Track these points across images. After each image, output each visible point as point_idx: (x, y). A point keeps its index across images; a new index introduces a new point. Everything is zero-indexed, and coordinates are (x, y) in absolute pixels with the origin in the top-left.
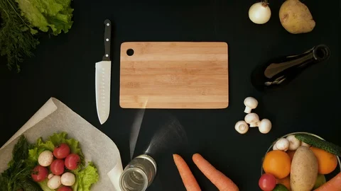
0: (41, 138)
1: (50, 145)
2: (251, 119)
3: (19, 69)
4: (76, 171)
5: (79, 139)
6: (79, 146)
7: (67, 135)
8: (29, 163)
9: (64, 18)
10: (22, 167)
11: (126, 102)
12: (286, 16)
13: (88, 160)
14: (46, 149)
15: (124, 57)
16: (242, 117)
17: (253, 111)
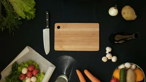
0: (23, 62)
1: (26, 65)
2: (109, 56)
3: (14, 34)
4: (37, 76)
5: (38, 63)
6: (38, 66)
7: (33, 61)
8: (18, 72)
9: (32, 13)
10: (16, 74)
11: (57, 48)
12: (124, 13)
13: (42, 71)
14: (25, 67)
15: (56, 29)
16: (105, 55)
17: (109, 53)
